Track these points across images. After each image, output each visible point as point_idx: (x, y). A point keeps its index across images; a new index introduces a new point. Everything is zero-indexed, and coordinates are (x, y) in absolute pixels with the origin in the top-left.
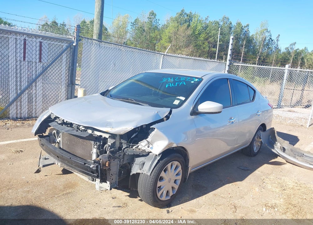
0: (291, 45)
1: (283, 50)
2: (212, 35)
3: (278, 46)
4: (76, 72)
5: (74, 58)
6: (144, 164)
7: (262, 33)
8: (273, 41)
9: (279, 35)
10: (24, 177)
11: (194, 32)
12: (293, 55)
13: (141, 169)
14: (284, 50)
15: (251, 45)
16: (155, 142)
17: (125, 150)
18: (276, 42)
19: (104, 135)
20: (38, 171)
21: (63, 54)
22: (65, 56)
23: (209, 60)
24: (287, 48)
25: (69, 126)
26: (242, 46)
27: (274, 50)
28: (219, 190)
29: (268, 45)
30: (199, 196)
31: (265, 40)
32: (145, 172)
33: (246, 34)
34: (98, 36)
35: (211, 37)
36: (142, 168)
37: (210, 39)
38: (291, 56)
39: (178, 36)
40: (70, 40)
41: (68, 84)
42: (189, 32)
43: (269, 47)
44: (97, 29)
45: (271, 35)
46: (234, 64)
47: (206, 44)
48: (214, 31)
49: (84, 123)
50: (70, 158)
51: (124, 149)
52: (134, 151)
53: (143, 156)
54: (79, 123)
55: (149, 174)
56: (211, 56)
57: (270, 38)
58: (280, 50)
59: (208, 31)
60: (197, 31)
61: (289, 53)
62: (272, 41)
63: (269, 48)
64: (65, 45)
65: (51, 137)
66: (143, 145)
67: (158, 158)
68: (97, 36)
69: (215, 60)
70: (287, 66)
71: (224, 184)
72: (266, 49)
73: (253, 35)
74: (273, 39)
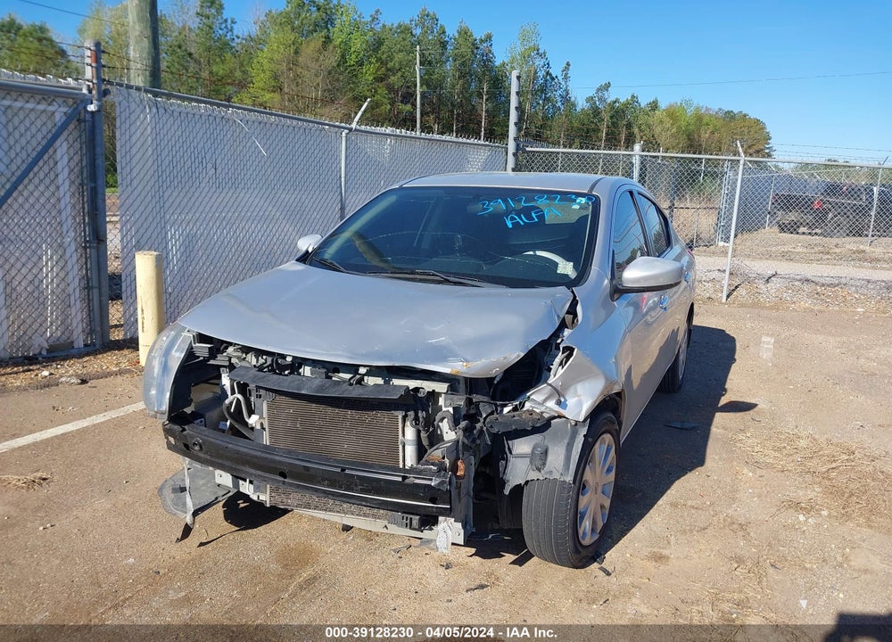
0: (598, 90)
1: (581, 104)
2: (397, 66)
3: (568, 94)
4: (104, 201)
5: (94, 155)
6: (546, 453)
7: (526, 58)
8: (556, 80)
9: (568, 64)
10: (131, 560)
11: (343, 56)
12: (606, 117)
13: (539, 470)
14: (585, 104)
15: (500, 92)
16: (570, 386)
17: (488, 420)
18: (563, 83)
19: (428, 386)
20: (187, 531)
21: (58, 143)
22: (65, 146)
23: (465, 140)
24: (590, 99)
25: (286, 372)
26: (480, 95)
27: (559, 104)
28: (673, 492)
29: (543, 90)
30: (642, 516)
31: (535, 78)
32: (556, 476)
33: (487, 61)
34: (148, 78)
35: (392, 71)
36: (544, 464)
37: (393, 79)
38: (603, 120)
39: (299, 70)
40: (77, 94)
41: (86, 242)
42: (331, 59)
43: (548, 96)
44: (145, 55)
45: (548, 64)
46: (527, 149)
47: (382, 91)
48: (401, 55)
49: (365, 356)
50: (343, 470)
51: (485, 419)
52: (515, 420)
53: (536, 430)
54: (351, 358)
55: (569, 478)
56: (468, 127)
57: (548, 73)
58: (574, 105)
59: (385, 56)
60: (354, 56)
61: (596, 112)
62: (553, 79)
63: (547, 100)
64: (60, 112)
65: (207, 416)
66: (538, 401)
67: (584, 431)
68: (145, 78)
69: (480, 139)
70: (637, 147)
71: (672, 483)
72: (541, 102)
73: (504, 63)
74: (554, 76)
